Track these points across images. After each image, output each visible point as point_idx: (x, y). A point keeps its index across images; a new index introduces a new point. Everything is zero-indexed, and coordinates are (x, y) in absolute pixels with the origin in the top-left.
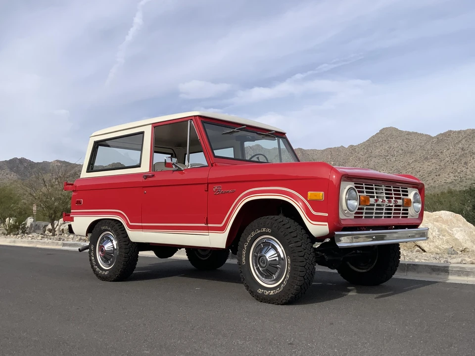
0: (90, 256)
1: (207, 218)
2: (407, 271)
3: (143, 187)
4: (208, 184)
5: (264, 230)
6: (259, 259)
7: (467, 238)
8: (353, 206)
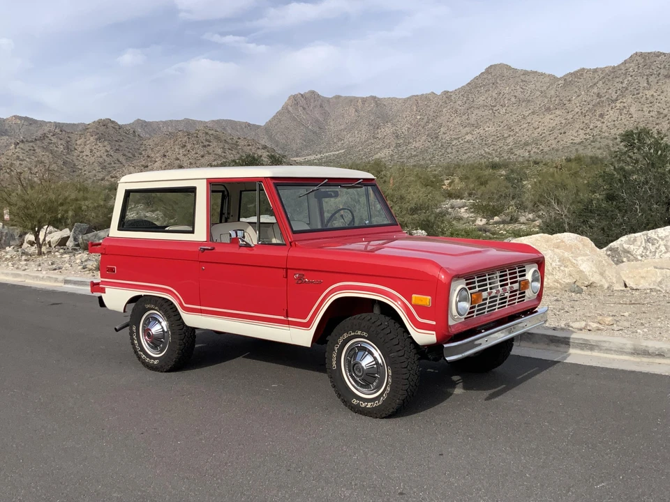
0: (132, 339)
1: (287, 310)
2: (521, 340)
3: (200, 262)
4: (287, 269)
5: (359, 333)
6: (353, 367)
7: (594, 269)
8: (464, 308)
